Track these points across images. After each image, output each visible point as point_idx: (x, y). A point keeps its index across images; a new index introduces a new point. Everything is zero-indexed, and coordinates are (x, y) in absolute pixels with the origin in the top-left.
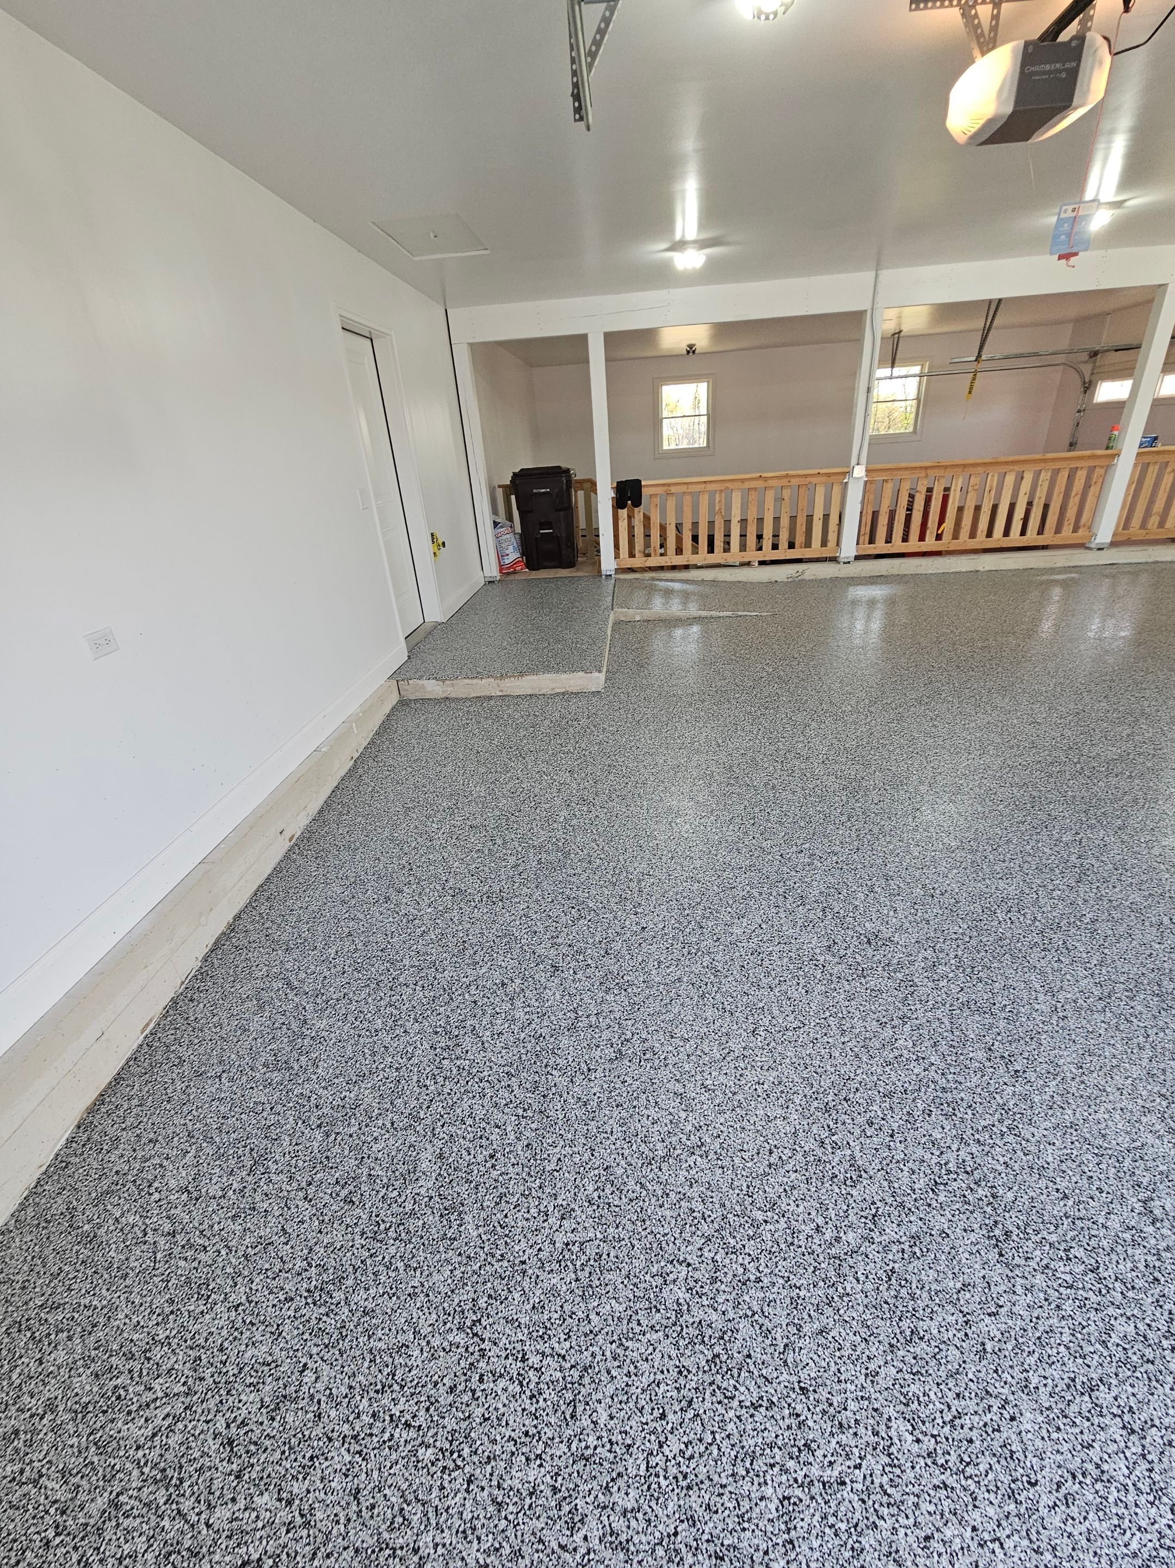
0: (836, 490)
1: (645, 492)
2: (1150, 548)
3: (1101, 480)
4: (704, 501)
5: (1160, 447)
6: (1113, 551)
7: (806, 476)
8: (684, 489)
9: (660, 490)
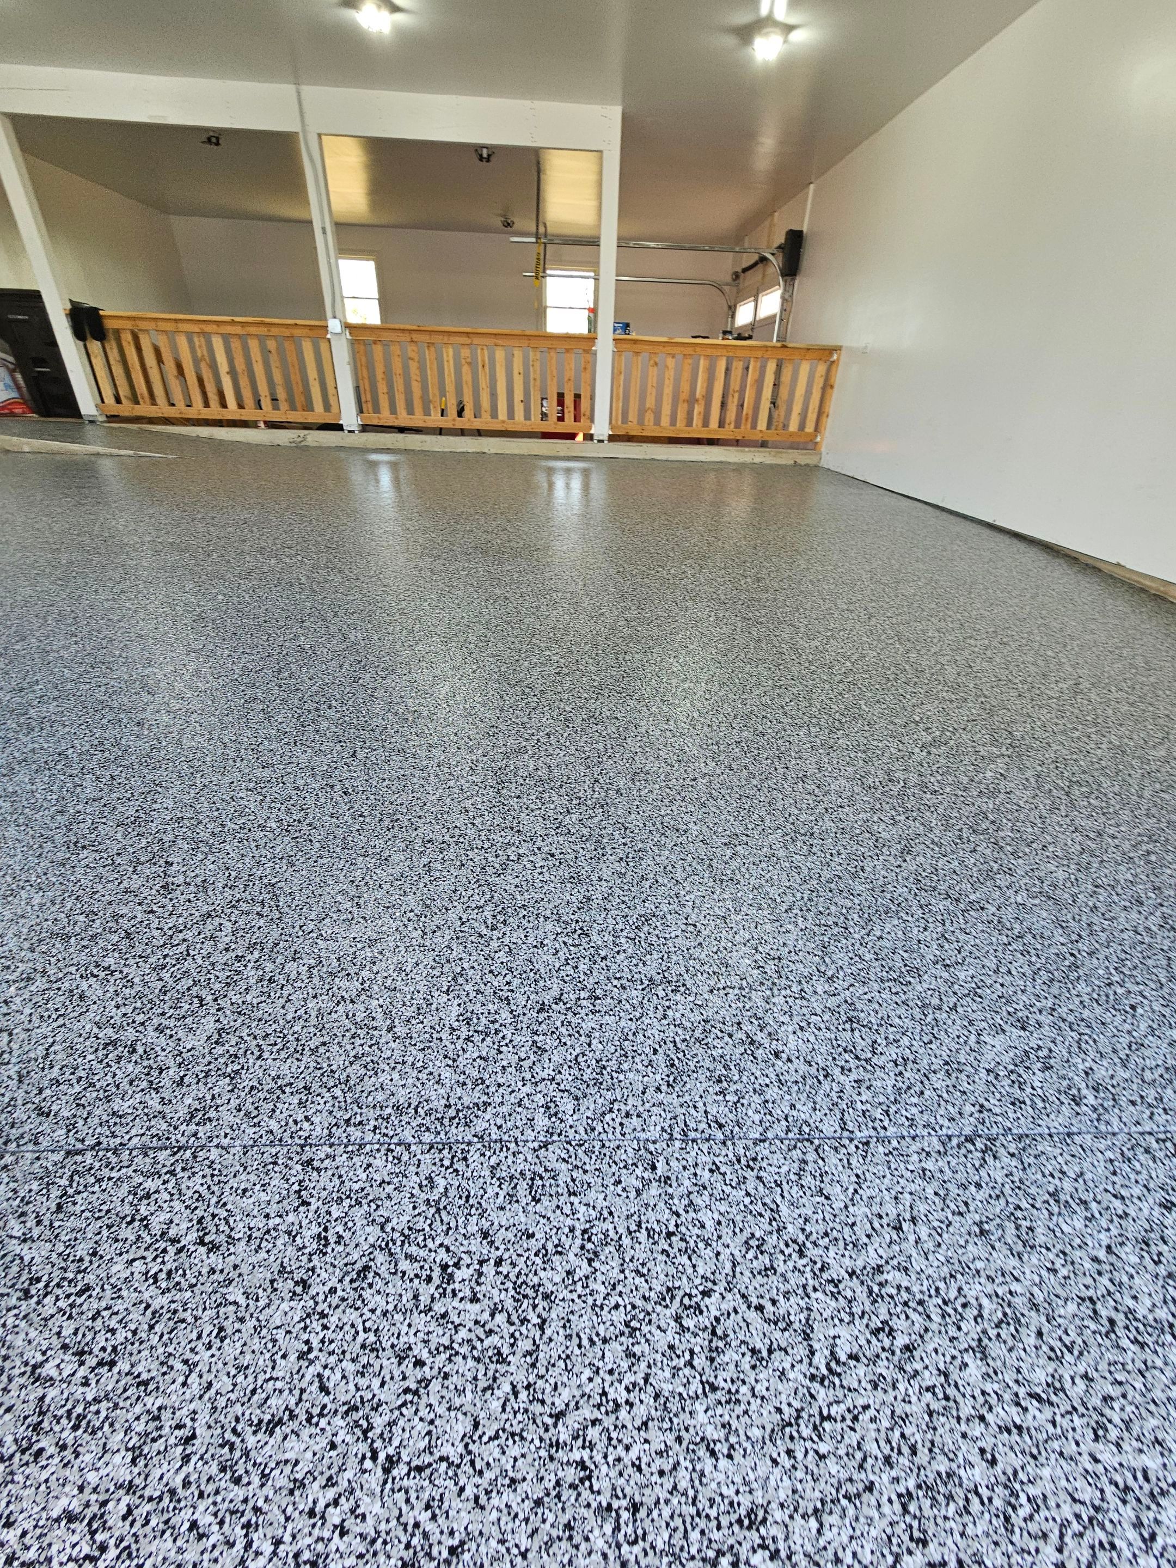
2: (647, 446)
4: (183, 344)
5: (634, 335)
6: (614, 444)
7: (285, 326)
8: (153, 324)
9: (129, 325)
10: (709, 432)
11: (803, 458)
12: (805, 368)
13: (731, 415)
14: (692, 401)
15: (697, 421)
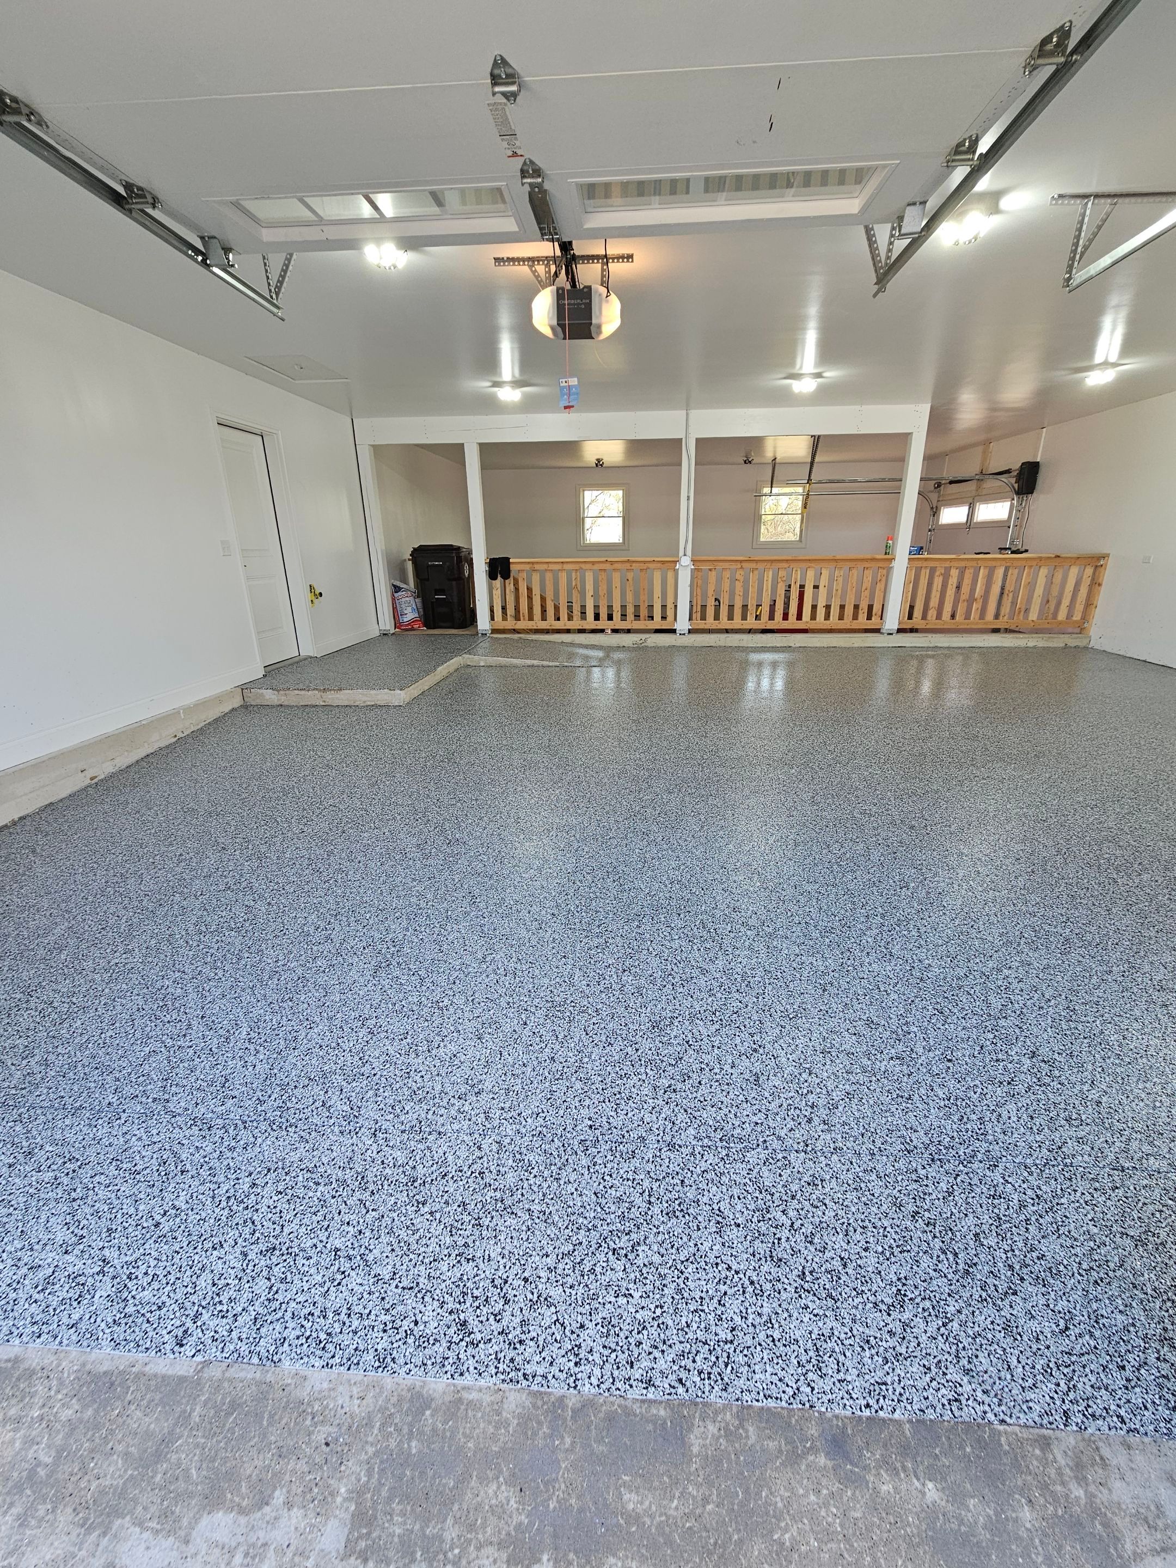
0: (670, 574)
1: (512, 567)
2: (930, 635)
3: (884, 579)
4: (563, 578)
5: (926, 555)
6: (901, 635)
7: (645, 562)
8: (545, 566)
9: (527, 567)
10: (985, 624)
11: (1072, 642)
12: (1074, 572)
13: (1006, 609)
14: (971, 600)
15: (974, 615)
